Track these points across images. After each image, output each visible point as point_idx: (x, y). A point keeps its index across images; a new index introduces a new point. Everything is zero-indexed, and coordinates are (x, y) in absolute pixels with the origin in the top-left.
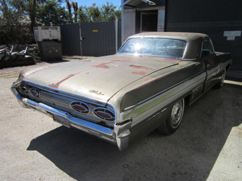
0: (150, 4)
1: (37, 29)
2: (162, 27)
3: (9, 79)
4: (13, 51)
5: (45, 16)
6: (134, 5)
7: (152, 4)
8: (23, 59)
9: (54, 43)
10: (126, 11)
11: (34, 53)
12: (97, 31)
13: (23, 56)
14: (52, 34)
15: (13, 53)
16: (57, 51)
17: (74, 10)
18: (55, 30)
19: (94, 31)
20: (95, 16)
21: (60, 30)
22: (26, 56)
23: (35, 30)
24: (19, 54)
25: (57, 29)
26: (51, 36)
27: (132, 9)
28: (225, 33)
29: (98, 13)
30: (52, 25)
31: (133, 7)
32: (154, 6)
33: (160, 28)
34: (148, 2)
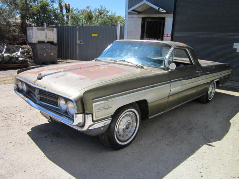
0: (161, 11)
1: (32, 30)
2: (169, 35)
3: (7, 85)
4: (5, 52)
5: (36, 16)
6: (140, 11)
7: (163, 11)
8: (17, 62)
9: (49, 46)
10: (130, 16)
11: (25, 55)
12: (96, 35)
13: (17, 58)
14: (47, 35)
15: (5, 55)
16: (52, 54)
17: (66, 11)
18: (51, 32)
19: (93, 35)
20: (88, 19)
21: (56, 33)
22: (20, 59)
23: (29, 30)
24: (12, 56)
25: (53, 30)
26: (46, 39)
27: (137, 15)
28: (234, 45)
29: (92, 16)
30: (45, 25)
31: (139, 13)
32: (164, 13)
33: (166, 37)
34: (159, 9)
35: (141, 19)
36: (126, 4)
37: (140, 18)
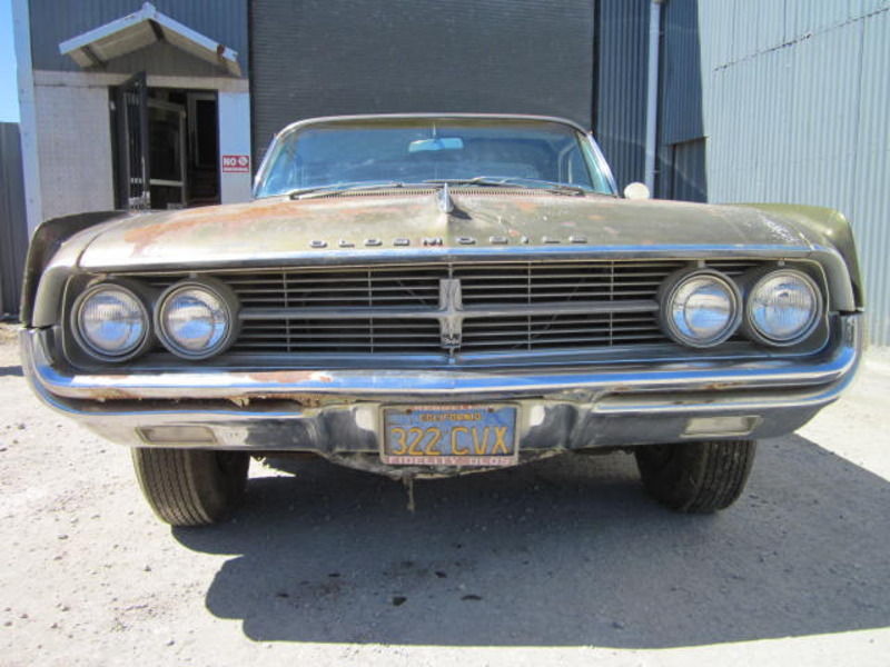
2: (243, 161)
10: (48, 76)
31: (99, 65)
33: (230, 166)
34: (220, 50)
35: (105, 94)
36: (16, 22)
37: (102, 87)
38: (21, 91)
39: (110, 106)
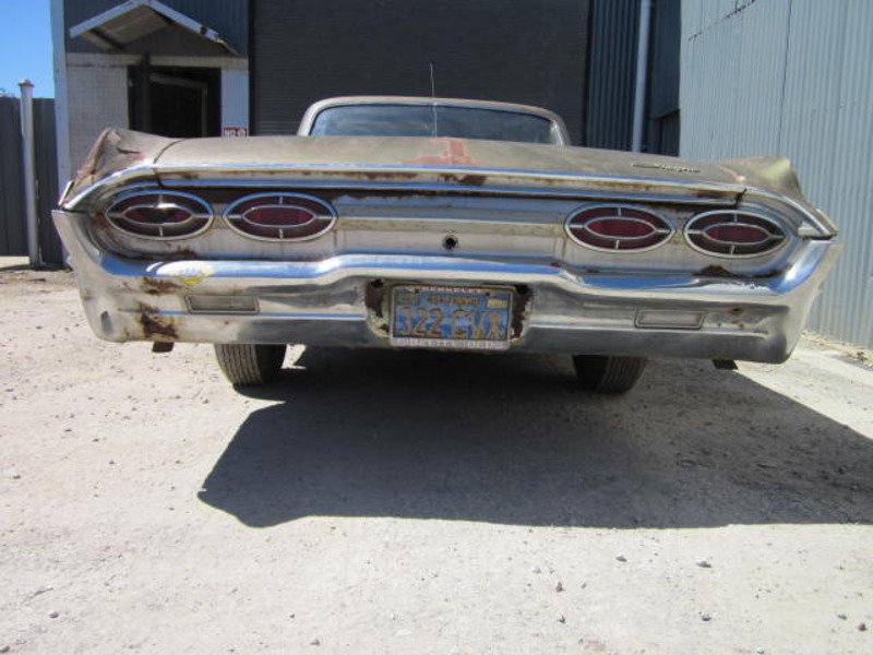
6: (121, 39)
10: (79, 57)
31: (118, 47)
34: (204, 31)
35: (124, 74)
37: (122, 67)
38: (56, 71)
39: (128, 83)
